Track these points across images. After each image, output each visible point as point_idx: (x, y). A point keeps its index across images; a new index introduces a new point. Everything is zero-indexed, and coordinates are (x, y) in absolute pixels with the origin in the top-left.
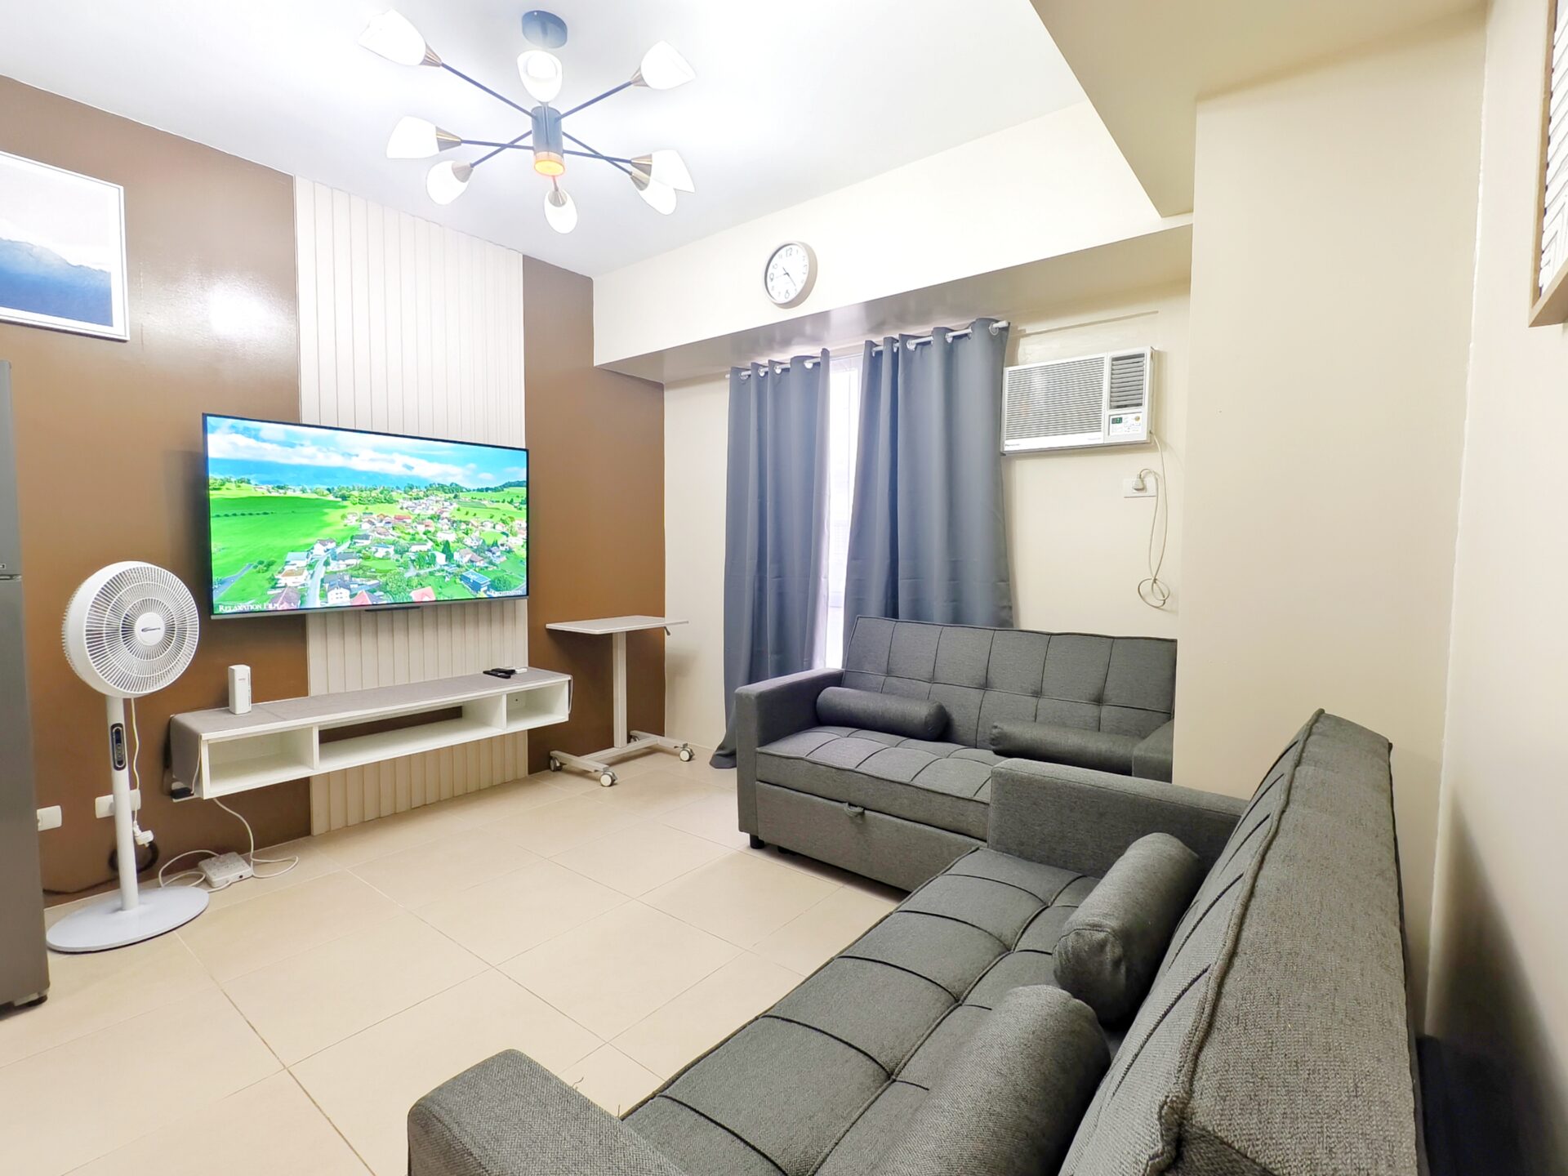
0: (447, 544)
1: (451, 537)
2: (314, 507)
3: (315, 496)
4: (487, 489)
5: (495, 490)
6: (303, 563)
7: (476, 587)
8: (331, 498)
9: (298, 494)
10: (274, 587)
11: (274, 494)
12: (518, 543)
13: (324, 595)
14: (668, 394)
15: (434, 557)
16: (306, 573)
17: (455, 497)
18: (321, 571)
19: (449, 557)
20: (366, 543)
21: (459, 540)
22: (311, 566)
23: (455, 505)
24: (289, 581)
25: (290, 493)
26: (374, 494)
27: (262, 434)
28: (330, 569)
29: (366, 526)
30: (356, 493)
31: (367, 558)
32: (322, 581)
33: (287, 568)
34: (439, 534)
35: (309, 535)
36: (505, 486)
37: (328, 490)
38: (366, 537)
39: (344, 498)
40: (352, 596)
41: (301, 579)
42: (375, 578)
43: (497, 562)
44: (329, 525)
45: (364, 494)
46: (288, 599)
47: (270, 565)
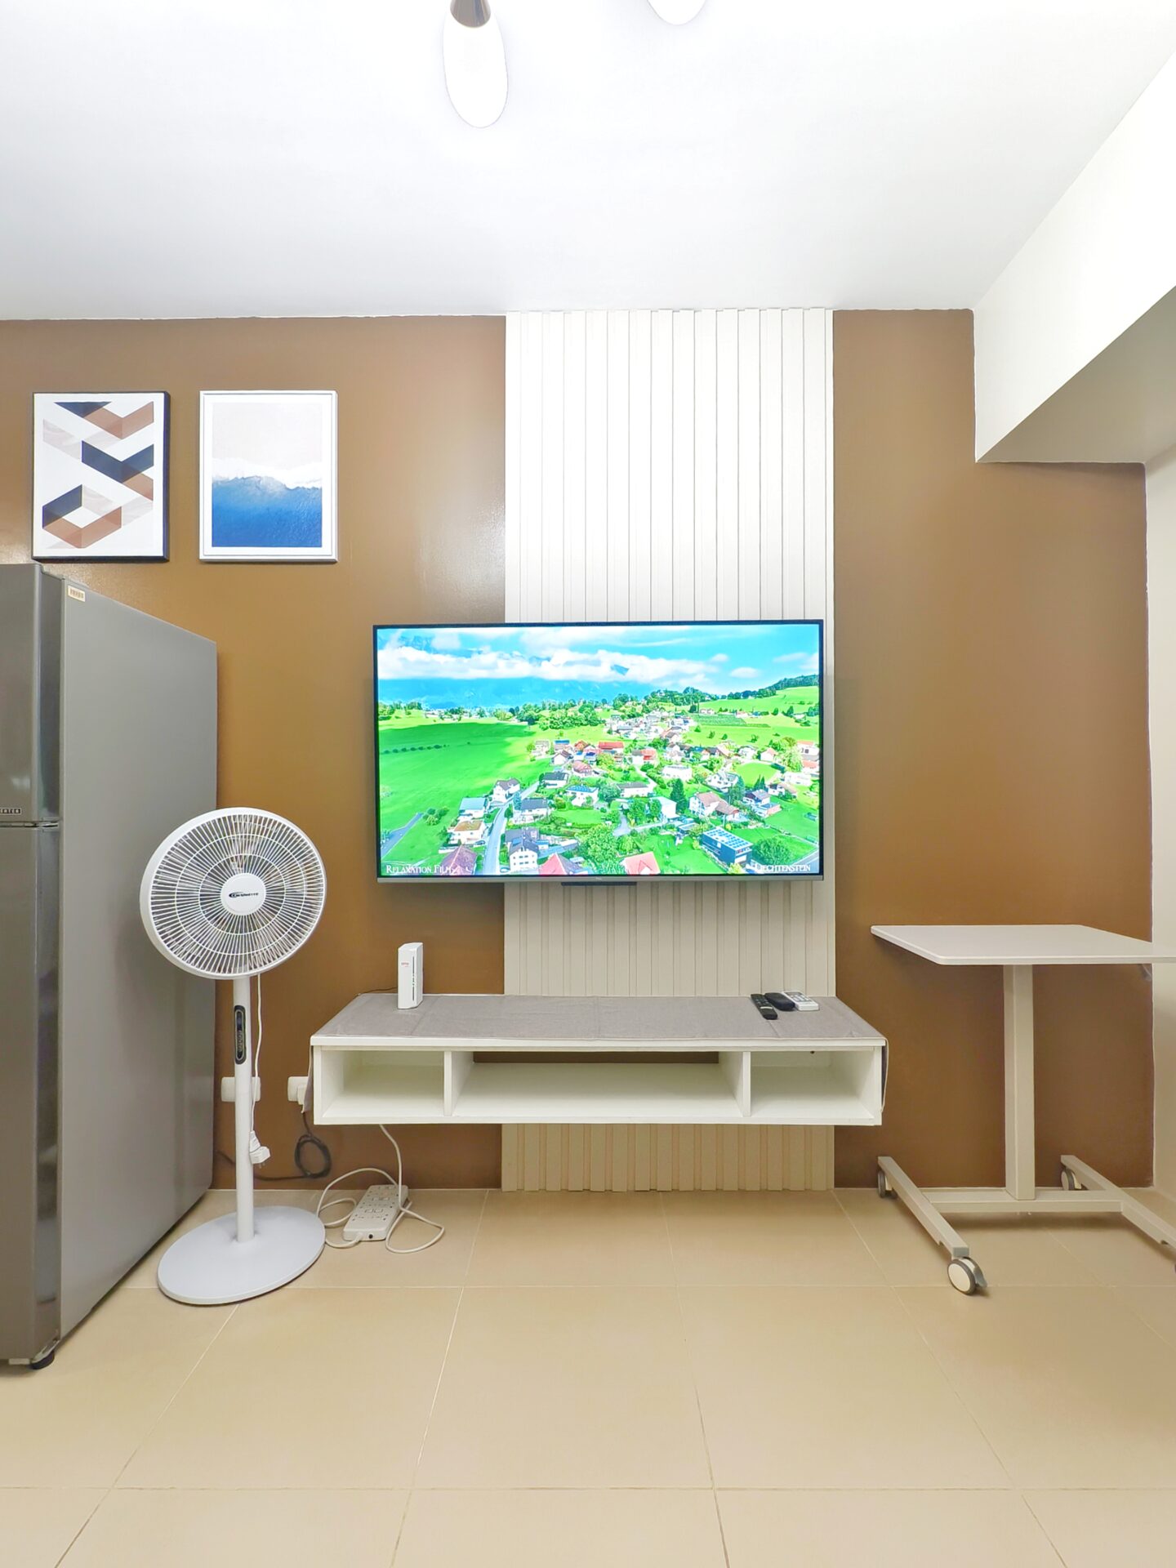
0: (678, 785)
2: (497, 733)
3: (494, 720)
6: (480, 814)
8: (514, 721)
9: (475, 719)
10: (446, 845)
11: (448, 721)
13: (506, 858)
15: (658, 805)
16: (483, 826)
17: (693, 710)
18: (501, 825)
19: (682, 806)
20: (561, 784)
21: (698, 779)
22: (489, 817)
23: (693, 723)
24: (462, 836)
25: (465, 719)
26: (570, 713)
27: (436, 644)
28: (512, 821)
29: (560, 760)
31: (561, 807)
32: (503, 838)
33: (462, 819)
34: (666, 770)
35: (486, 775)
36: (777, 687)
37: (512, 711)
38: (560, 776)
39: (532, 721)
40: (541, 861)
41: (477, 835)
42: (571, 836)
43: (764, 814)
44: (512, 759)
45: (557, 714)
46: (462, 862)
47: (443, 814)
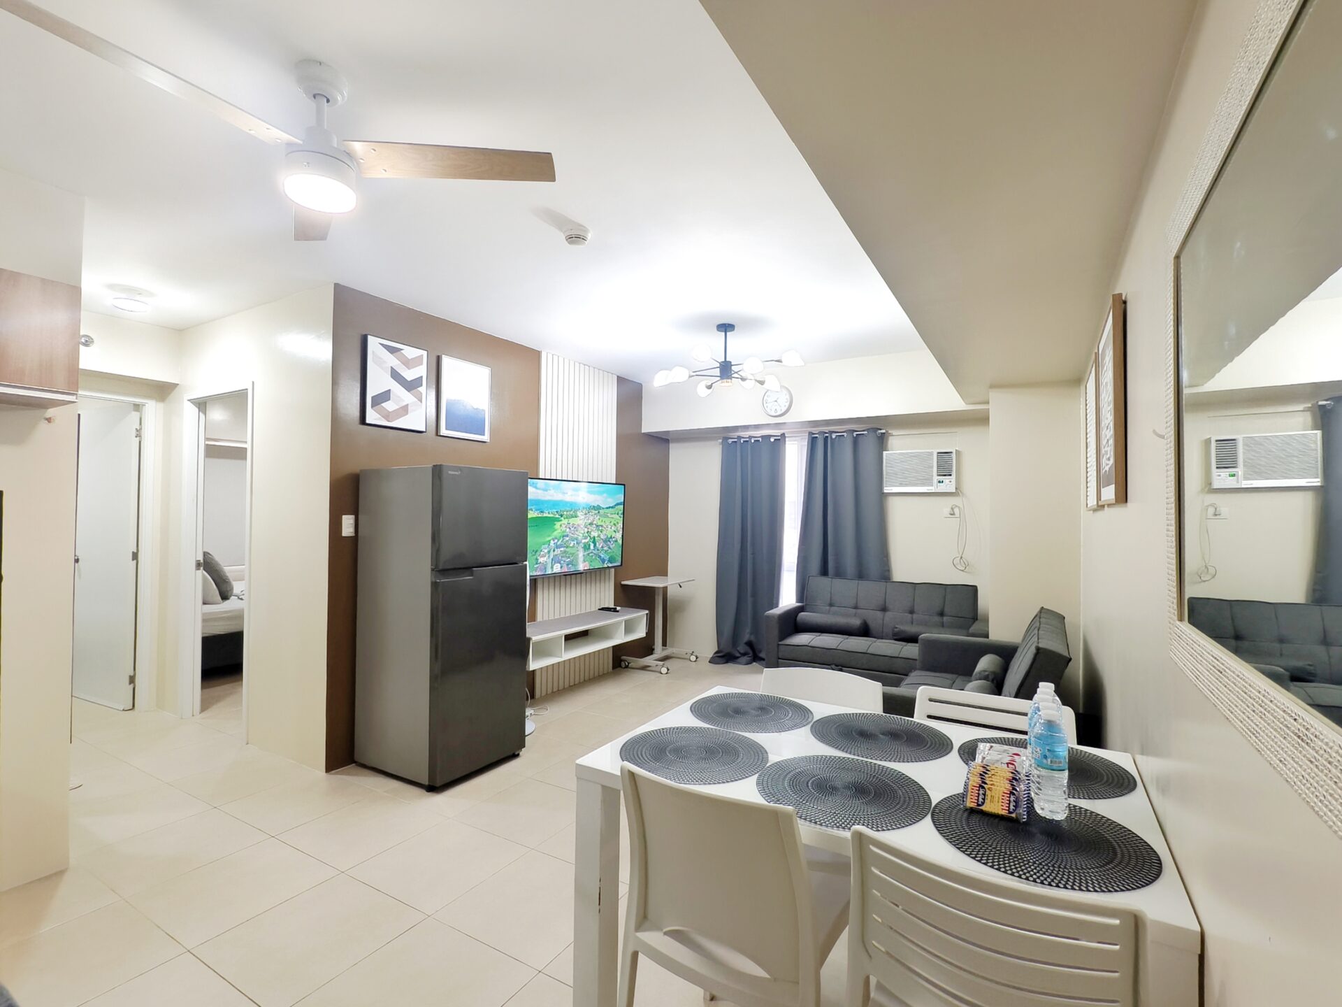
0: (594, 537)
1: (596, 535)
2: (553, 520)
3: (552, 516)
4: (610, 507)
5: (612, 507)
6: (546, 551)
7: (603, 561)
8: (557, 516)
9: (547, 515)
10: (537, 564)
11: (540, 516)
12: (619, 536)
13: (552, 568)
14: (671, 445)
15: (589, 545)
16: (547, 556)
17: (599, 512)
18: (552, 554)
19: (595, 545)
20: (568, 539)
21: (599, 536)
22: (549, 552)
23: (598, 517)
24: (541, 560)
25: (545, 515)
26: (571, 513)
27: (538, 486)
28: (556, 553)
29: (568, 530)
30: (565, 513)
31: (567, 547)
32: (552, 560)
33: (542, 553)
34: (592, 533)
35: (549, 536)
36: (615, 505)
37: (557, 512)
38: (567, 536)
39: (562, 516)
40: (561, 567)
41: (545, 558)
42: (569, 557)
43: (611, 547)
44: (556, 530)
45: (568, 513)
46: (541, 570)
47: (536, 551)
